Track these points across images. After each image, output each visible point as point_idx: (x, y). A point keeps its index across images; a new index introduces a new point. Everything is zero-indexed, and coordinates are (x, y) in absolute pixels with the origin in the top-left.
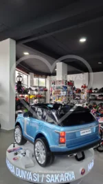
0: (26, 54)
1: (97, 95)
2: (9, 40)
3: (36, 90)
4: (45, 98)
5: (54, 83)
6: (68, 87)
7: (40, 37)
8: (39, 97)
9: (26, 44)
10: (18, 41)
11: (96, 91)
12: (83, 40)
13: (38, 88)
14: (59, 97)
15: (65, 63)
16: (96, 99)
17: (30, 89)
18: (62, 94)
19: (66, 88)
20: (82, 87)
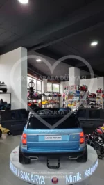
0: (39, 60)
2: (20, 48)
3: (49, 96)
4: (59, 103)
5: (67, 88)
7: (50, 44)
9: (36, 51)
10: (29, 49)
12: (94, 44)
13: (51, 94)
14: (72, 102)
15: (79, 67)
17: (44, 94)
18: (75, 99)
19: (79, 93)
20: (97, 91)
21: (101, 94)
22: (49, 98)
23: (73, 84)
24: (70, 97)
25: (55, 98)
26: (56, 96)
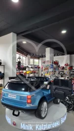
0: (24, 42)
2: (12, 33)
4: (38, 73)
5: (44, 62)
7: (33, 31)
8: (34, 72)
9: (23, 36)
10: (18, 34)
13: (33, 66)
14: (48, 72)
15: (53, 48)
17: (28, 67)
19: (53, 66)
20: (65, 65)
21: (68, 67)
22: (32, 69)
23: (49, 60)
24: (47, 68)
26: (36, 68)
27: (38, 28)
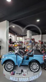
0: (14, 27)
1: (45, 45)
2: (6, 21)
3: (18, 43)
4: (22, 46)
5: (26, 39)
6: (32, 41)
7: (19, 20)
8: (19, 46)
9: (13, 23)
10: (10, 22)
11: (45, 43)
12: (38, 21)
14: (28, 45)
15: (31, 30)
16: (45, 47)
17: (15, 42)
18: (29, 44)
21: (40, 42)
22: (18, 44)
23: (29, 38)
24: (27, 43)
25: (20, 44)
27: (22, 18)
